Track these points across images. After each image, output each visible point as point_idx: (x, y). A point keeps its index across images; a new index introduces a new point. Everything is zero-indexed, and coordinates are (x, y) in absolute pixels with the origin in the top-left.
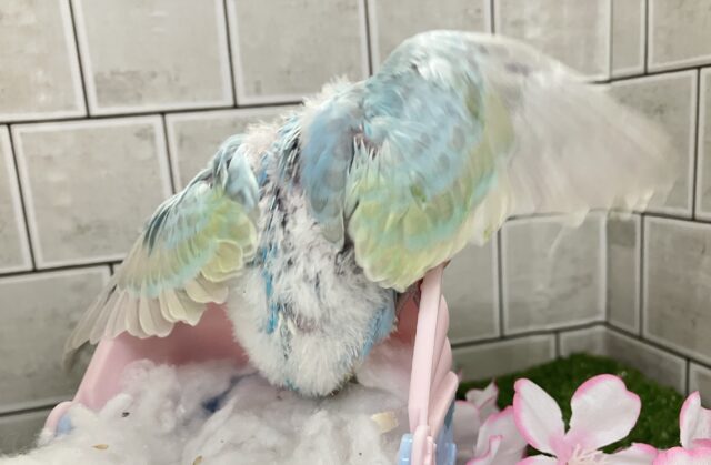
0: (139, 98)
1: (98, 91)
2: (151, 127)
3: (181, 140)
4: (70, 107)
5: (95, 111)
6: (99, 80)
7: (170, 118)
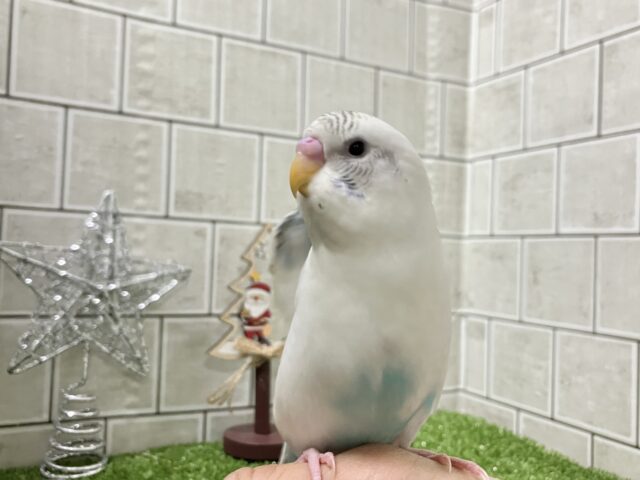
0: (200, 209)
1: (176, 202)
2: (205, 229)
3: (223, 239)
4: (156, 209)
5: (172, 213)
6: (178, 195)
7: (219, 226)
